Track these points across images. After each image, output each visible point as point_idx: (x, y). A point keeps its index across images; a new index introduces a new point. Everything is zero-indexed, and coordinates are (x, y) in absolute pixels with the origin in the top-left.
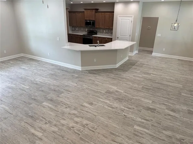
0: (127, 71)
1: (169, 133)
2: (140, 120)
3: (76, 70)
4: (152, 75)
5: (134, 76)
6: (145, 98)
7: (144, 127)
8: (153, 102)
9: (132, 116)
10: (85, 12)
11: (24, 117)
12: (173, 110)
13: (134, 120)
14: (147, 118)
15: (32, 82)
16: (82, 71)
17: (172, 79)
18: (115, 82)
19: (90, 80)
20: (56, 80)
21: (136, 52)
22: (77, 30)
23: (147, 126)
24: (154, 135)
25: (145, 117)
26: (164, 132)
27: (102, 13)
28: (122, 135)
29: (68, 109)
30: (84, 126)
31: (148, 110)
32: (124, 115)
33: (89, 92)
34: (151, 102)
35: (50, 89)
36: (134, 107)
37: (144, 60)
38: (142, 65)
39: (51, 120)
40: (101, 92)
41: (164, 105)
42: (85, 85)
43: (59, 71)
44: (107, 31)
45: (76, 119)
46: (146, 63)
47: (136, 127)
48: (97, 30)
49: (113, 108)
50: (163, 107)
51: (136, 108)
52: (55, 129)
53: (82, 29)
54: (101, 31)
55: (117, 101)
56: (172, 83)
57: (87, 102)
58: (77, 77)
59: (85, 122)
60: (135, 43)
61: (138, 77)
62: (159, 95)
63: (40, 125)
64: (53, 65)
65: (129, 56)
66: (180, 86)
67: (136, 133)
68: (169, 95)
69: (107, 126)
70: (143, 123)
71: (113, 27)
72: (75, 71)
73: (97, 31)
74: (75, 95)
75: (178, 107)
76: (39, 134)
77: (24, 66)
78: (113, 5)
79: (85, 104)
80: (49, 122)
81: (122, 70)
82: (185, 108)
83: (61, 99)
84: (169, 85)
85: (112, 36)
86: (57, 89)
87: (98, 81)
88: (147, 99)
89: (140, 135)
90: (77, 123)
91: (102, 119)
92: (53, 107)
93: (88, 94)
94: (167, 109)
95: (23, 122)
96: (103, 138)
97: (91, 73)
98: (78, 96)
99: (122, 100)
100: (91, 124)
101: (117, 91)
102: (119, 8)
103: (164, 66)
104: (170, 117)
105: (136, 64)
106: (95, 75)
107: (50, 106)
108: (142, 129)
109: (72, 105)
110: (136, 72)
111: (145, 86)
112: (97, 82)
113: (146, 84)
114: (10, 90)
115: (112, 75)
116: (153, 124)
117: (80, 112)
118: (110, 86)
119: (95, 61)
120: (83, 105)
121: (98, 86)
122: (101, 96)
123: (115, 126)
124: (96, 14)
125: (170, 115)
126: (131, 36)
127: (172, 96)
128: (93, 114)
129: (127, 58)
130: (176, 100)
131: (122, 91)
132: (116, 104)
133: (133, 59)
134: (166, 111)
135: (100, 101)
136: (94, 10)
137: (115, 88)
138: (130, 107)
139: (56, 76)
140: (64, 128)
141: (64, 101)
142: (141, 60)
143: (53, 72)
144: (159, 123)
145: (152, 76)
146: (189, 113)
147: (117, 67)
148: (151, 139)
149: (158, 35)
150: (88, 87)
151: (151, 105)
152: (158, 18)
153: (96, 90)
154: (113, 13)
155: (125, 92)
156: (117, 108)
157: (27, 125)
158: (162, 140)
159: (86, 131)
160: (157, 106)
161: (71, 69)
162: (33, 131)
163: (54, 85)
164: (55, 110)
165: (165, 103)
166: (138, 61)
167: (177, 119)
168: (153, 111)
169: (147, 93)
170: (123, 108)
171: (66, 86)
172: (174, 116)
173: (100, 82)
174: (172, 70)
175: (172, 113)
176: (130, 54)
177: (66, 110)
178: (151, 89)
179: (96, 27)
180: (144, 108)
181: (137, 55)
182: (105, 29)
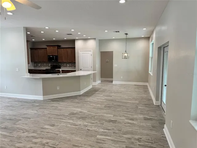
0: (91, 96)
1: (129, 136)
2: (103, 130)
3: (37, 100)
4: (113, 97)
5: (97, 99)
6: (107, 114)
7: (106, 135)
8: (114, 115)
9: (95, 129)
12: (131, 119)
13: (96, 132)
14: (109, 128)
16: (44, 101)
17: (129, 98)
18: (79, 105)
19: (53, 106)
20: (12, 110)
21: (99, 82)
22: (39, 65)
23: (109, 134)
24: (116, 139)
25: (107, 127)
26: (125, 136)
27: (64, 49)
28: (85, 145)
29: (26, 133)
30: (44, 145)
31: (110, 122)
32: (87, 129)
33: (51, 116)
34: (112, 116)
35: (5, 119)
36: (97, 122)
37: (107, 87)
38: (104, 91)
40: (64, 115)
41: (123, 117)
42: (47, 111)
43: (17, 103)
44: (70, 65)
45: (34, 140)
46: (109, 89)
47: (98, 137)
49: (77, 125)
50: (123, 118)
51: (98, 122)
53: (45, 64)
54: (65, 65)
55: (80, 119)
56: (130, 101)
57: (48, 125)
58: (37, 106)
59: (45, 141)
60: (96, 72)
61: (101, 99)
62: (120, 110)
65: (93, 86)
66: (137, 102)
67: (99, 141)
68: (128, 109)
69: (69, 141)
70: (105, 132)
71: (75, 61)
72: (35, 101)
73: (60, 65)
74: (35, 121)
75: (135, 116)
78: (73, 41)
79: (46, 127)
81: (87, 96)
82: (142, 116)
83: (18, 126)
84: (128, 102)
85: (75, 69)
86: (14, 118)
88: (109, 114)
89: (103, 142)
90: (36, 143)
91: (64, 136)
92: (8, 134)
93: (49, 118)
97: (54, 101)
98: (38, 121)
99: (86, 118)
100: (52, 142)
101: (81, 112)
102: (79, 45)
104: (129, 124)
105: (100, 90)
106: (58, 102)
107: (3, 133)
109: (30, 130)
110: (99, 96)
111: (107, 105)
112: (60, 107)
113: (108, 104)
115: (76, 100)
116: (114, 132)
117: (40, 134)
118: (74, 109)
120: (44, 127)
121: (61, 110)
122: (64, 118)
123: (78, 139)
125: (129, 123)
126: (92, 67)
127: (130, 110)
128: (55, 133)
129: (90, 87)
130: (134, 112)
131: (86, 111)
132: (80, 122)
133: (97, 87)
134: (126, 120)
135: (63, 122)
136: (56, 47)
137: (79, 110)
138: (93, 122)
139: (13, 107)
141: (22, 127)
142: (103, 87)
143: (9, 104)
144: (120, 130)
146: (145, 119)
147: (81, 94)
148: (113, 143)
149: (115, 65)
150: (49, 112)
151: (113, 118)
152: (113, 51)
153: (59, 114)
154: (74, 49)
155: (89, 112)
156: (81, 125)
160: (118, 118)
161: (31, 100)
163: (10, 115)
164: (10, 136)
165: (125, 115)
166: (101, 88)
168: (114, 122)
169: (108, 110)
170: (87, 124)
171: (25, 114)
172: (133, 123)
173: (63, 107)
174: (129, 92)
175: (132, 121)
176: (94, 84)
177: (22, 135)
178: (112, 107)
179: (59, 61)
180: (106, 121)
181: (100, 84)
182: (69, 63)
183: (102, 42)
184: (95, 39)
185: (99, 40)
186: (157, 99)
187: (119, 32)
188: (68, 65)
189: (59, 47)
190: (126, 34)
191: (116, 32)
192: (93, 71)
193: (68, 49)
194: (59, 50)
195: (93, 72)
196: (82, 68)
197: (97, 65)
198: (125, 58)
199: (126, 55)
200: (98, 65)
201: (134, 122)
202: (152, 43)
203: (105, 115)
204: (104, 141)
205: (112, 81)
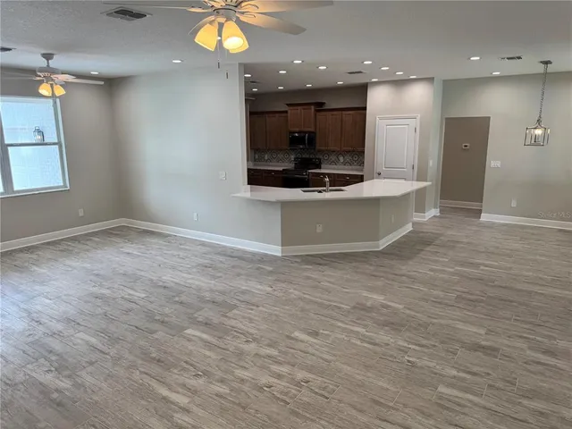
0: (409, 258)
2: (454, 372)
3: (266, 255)
4: (482, 267)
5: (431, 270)
6: (465, 322)
7: (466, 390)
8: (489, 332)
9: (431, 364)
10: (289, 112)
11: (140, 362)
12: (547, 352)
13: (436, 374)
14: (475, 369)
15: (154, 284)
16: (283, 259)
17: (540, 278)
18: (379, 283)
19: (308, 278)
20: (214, 277)
21: (434, 212)
22: (266, 158)
23: (474, 387)
24: (499, 409)
25: (469, 365)
26: (525, 402)
27: (335, 113)
28: (405, 406)
29: (253, 345)
30: (298, 384)
31: (476, 350)
32: (409, 361)
33: (307, 307)
34: (482, 331)
35: (202, 299)
36: (436, 344)
37: (460, 231)
38: (452, 244)
39: (209, 369)
40: (339, 308)
41: (521, 340)
42: (295, 289)
43: (222, 258)
44: (348, 158)
45: (275, 368)
47: (442, 389)
48: (321, 157)
49: (375, 344)
50: (520, 344)
51: (440, 346)
52: (223, 389)
53: (280, 156)
54: (333, 158)
55: (386, 328)
56: (543, 288)
57: (303, 330)
58: (271, 272)
59: (301, 375)
60: (429, 183)
61: (444, 272)
62: (508, 316)
63: (181, 380)
64: (203, 244)
65: (414, 224)
67: (445, 403)
68: (535, 315)
69: (361, 385)
70: (463, 380)
71: (364, 147)
72: (264, 259)
73: (320, 159)
74: (271, 314)
75: (563, 344)
76: (182, 400)
77: (130, 248)
79: (297, 334)
80: (206, 373)
81: (397, 255)
83: (233, 323)
85: (362, 170)
86: (220, 298)
87: (329, 282)
88: (472, 324)
89: (458, 408)
90: (279, 376)
91: (347, 368)
92: (214, 341)
93: (303, 310)
94: (530, 348)
95: (138, 372)
96: (354, 412)
97: (308, 263)
98: (276, 315)
99: (403, 326)
100: (317, 380)
101: (387, 307)
102: (378, 99)
104: (540, 368)
105: (437, 242)
106: (320, 268)
107: (205, 336)
108: (460, 394)
109: (262, 337)
110: (436, 261)
111: (464, 295)
113: (467, 290)
114: (99, 302)
115: (367, 266)
116: (490, 382)
117: (285, 353)
118: (365, 294)
119: (319, 229)
120: (293, 335)
121: (330, 292)
122: (343, 318)
123: (385, 385)
125: (539, 363)
126: (416, 167)
127: (544, 318)
128: (321, 358)
129: (409, 228)
130: (558, 327)
131: (401, 307)
132: (383, 336)
133: (426, 229)
134: (528, 352)
135: (339, 327)
136: (312, 107)
137: (379, 298)
138: (424, 342)
139: (215, 269)
140: (246, 388)
141: (244, 328)
142: (449, 232)
143: (207, 261)
144: (508, 382)
145: (482, 270)
147: (381, 248)
148: (488, 419)
149: (493, 163)
150: (302, 295)
151: (487, 340)
152: (489, 118)
153: (328, 303)
154: (363, 112)
155: (409, 309)
156: (388, 345)
157: (147, 379)
158: (521, 421)
159: (306, 396)
160: (502, 342)
161: (254, 254)
162: (164, 392)
163: (212, 291)
164: (219, 347)
165: (525, 335)
166: (441, 235)
167: (562, 372)
168: (489, 352)
169: (469, 311)
170: (406, 345)
171: (243, 292)
172: (555, 366)
173: (334, 284)
174: (540, 255)
175: (549, 358)
176: (417, 218)
177: (246, 347)
178: (482, 301)
179: (318, 147)
180: (464, 345)
181: (436, 220)
182: (344, 153)
184: (430, 80)
185: (444, 81)
187: (519, 58)
188: (341, 159)
189: (320, 106)
190: (547, 63)
191: (508, 59)
192: (418, 180)
193: (344, 112)
194: (321, 116)
196: (383, 169)
197: (431, 163)
198: (536, 142)
200: (434, 163)
201: (560, 364)
203: (460, 326)
204: (459, 405)
205: (478, 213)
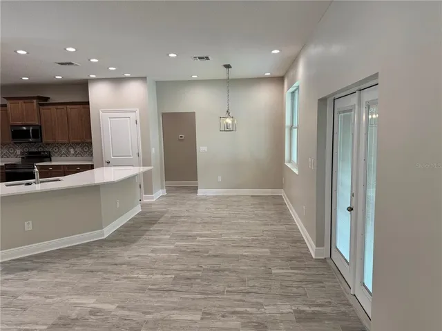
4: (198, 238)
17: (245, 240)
21: (161, 192)
27: (59, 107)
37: (181, 207)
38: (174, 220)
44: (79, 150)
46: (186, 214)
48: (50, 150)
53: (5, 151)
54: (63, 150)
56: (247, 249)
60: (152, 167)
65: (143, 206)
66: (266, 251)
71: (91, 139)
73: (49, 152)
78: (83, 86)
84: (242, 255)
85: (92, 161)
102: (99, 94)
103: (225, 213)
105: (162, 220)
111: (182, 274)
113: (185, 267)
119: (28, 227)
124: (42, 111)
126: (141, 154)
129: (138, 209)
133: (154, 208)
136: (35, 101)
142: (173, 209)
145: (199, 241)
147: (107, 236)
149: (201, 149)
154: (87, 106)
166: (165, 212)
176: (147, 199)
179: (45, 140)
181: (164, 199)
182: (74, 145)
183: (163, 89)
184: (144, 79)
185: (157, 82)
186: (319, 243)
187: (207, 58)
188: (72, 151)
189: (43, 101)
190: (228, 67)
192: (143, 166)
193: (68, 106)
194: (44, 110)
195: (143, 169)
196: (111, 158)
197: (153, 150)
198: (227, 128)
199: (229, 121)
200: (156, 149)
202: (292, 89)
205: (195, 189)
